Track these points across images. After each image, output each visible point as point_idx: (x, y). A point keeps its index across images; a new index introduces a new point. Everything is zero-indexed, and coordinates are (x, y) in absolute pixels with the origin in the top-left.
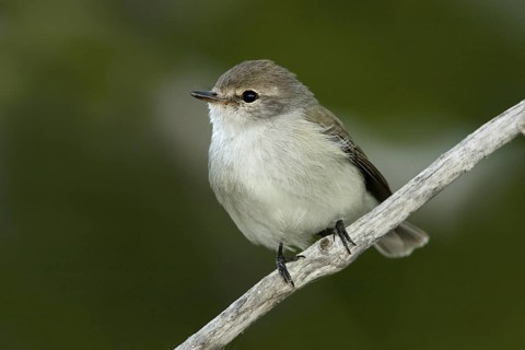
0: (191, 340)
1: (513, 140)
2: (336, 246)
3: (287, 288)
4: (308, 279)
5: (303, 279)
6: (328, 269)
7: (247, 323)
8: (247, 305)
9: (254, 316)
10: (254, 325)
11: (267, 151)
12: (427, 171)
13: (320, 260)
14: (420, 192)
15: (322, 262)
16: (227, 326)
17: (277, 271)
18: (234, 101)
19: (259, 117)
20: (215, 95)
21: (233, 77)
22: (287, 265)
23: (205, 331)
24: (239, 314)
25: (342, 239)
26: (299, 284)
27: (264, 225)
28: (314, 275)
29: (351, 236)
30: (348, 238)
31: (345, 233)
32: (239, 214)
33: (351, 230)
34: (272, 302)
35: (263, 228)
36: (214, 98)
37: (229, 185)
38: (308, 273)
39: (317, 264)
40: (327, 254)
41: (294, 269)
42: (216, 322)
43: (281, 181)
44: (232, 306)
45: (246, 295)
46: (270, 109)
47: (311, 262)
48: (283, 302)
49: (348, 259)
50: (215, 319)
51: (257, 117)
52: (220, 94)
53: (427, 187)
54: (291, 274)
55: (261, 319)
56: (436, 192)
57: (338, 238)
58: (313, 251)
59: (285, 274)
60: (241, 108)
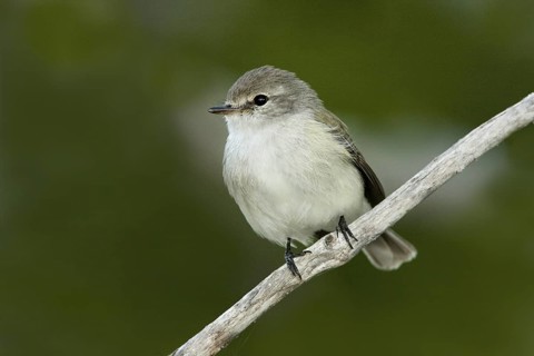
0: (207, 329)
1: (501, 144)
2: (340, 242)
3: (295, 281)
4: (314, 272)
5: (309, 273)
6: (333, 263)
7: (258, 313)
8: (259, 296)
9: (265, 306)
10: (265, 315)
11: (279, 148)
12: (422, 173)
13: (325, 255)
14: (416, 192)
15: (327, 256)
16: (241, 316)
17: (286, 265)
18: (248, 107)
19: (274, 116)
20: (230, 106)
21: (242, 87)
22: (295, 259)
23: (221, 320)
24: (251, 305)
25: (345, 235)
26: (306, 277)
27: (271, 218)
28: (320, 268)
29: (354, 233)
30: (351, 234)
31: (347, 230)
32: (248, 206)
33: (352, 227)
34: (281, 293)
35: (269, 220)
36: (229, 110)
37: (243, 179)
38: (314, 267)
39: (322, 258)
40: (331, 249)
41: (301, 263)
42: (231, 312)
43: (290, 175)
44: (245, 297)
45: (258, 287)
46: (282, 107)
47: (317, 256)
48: (292, 294)
49: (351, 254)
50: (230, 310)
51: (272, 116)
52: (234, 104)
53: (423, 187)
54: (299, 267)
55: (272, 309)
56: (430, 192)
57: (341, 235)
58: (319, 246)
59: (293, 267)
60: (255, 112)
